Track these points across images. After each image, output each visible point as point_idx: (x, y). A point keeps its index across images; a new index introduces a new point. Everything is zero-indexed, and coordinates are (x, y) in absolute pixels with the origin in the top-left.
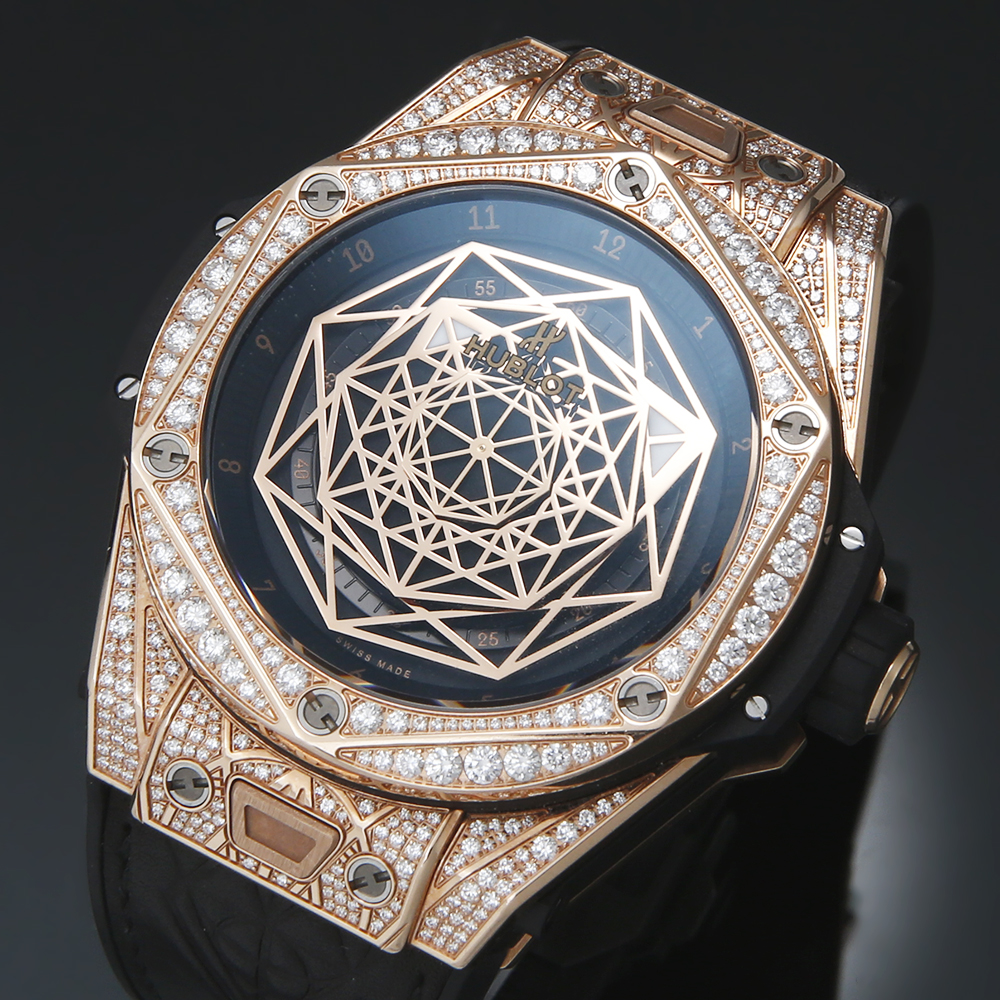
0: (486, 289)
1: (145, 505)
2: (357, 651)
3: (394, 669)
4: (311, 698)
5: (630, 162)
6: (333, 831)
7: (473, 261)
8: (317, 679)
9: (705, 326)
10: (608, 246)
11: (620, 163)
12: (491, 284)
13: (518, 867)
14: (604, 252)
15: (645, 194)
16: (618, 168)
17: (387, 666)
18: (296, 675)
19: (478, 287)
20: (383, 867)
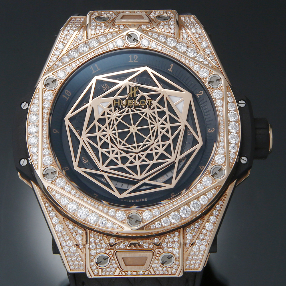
0: (106, 87)
1: (52, 191)
2: (129, 201)
3: (142, 200)
4: (129, 218)
5: (129, 33)
6: (151, 252)
7: (98, 82)
8: (128, 212)
9: (171, 67)
10: (133, 59)
11: (126, 35)
12: (106, 85)
13: (205, 235)
14: (132, 62)
15: (138, 40)
16: (127, 36)
17: (139, 200)
18: (121, 214)
19: (103, 88)
20: (169, 254)
